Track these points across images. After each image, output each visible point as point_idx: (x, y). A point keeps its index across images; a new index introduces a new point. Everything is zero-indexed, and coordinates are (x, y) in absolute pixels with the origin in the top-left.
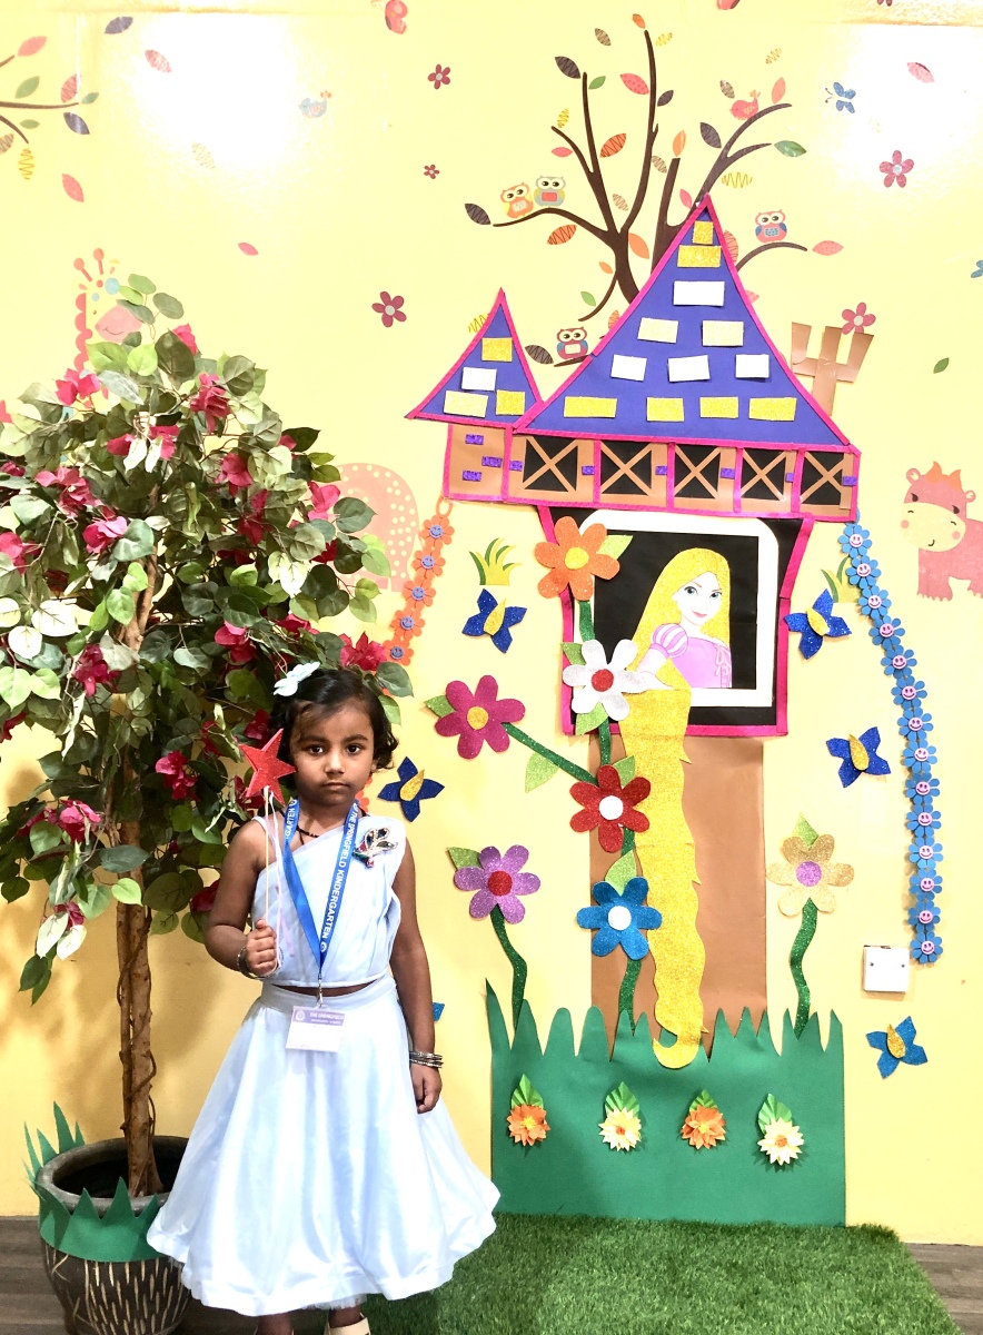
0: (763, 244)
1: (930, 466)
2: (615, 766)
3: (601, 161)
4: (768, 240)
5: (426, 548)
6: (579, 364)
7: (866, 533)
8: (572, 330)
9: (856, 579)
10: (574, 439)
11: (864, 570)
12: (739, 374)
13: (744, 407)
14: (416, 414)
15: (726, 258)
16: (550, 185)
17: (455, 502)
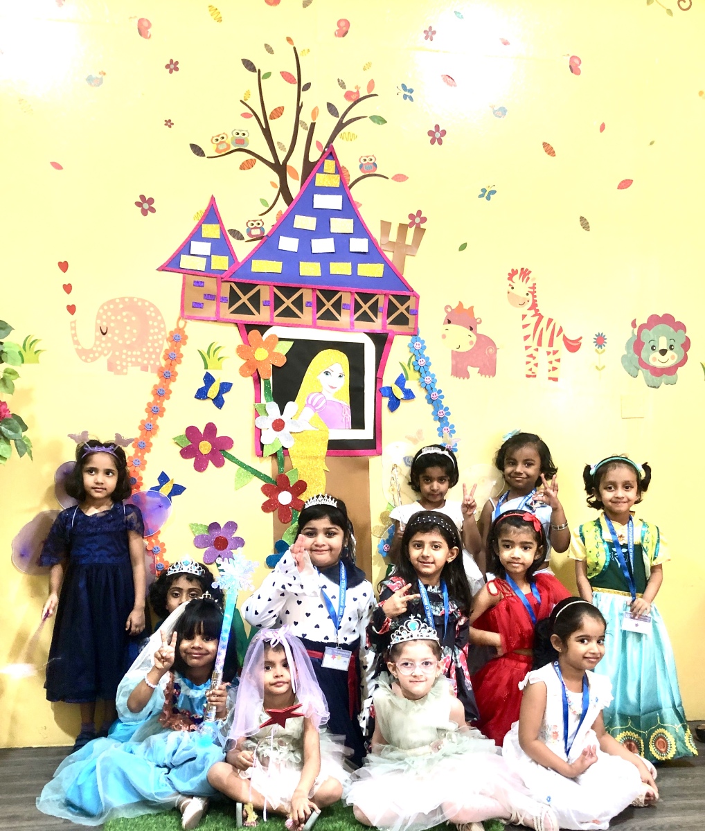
0: (363, 174)
1: (457, 304)
2: (286, 474)
3: (270, 122)
4: (367, 172)
5: (171, 348)
6: (260, 241)
7: (423, 342)
8: (255, 221)
9: (417, 368)
10: (257, 285)
11: (422, 362)
12: (352, 250)
13: (355, 269)
14: (163, 268)
15: (343, 182)
16: (241, 135)
17: (188, 321)
